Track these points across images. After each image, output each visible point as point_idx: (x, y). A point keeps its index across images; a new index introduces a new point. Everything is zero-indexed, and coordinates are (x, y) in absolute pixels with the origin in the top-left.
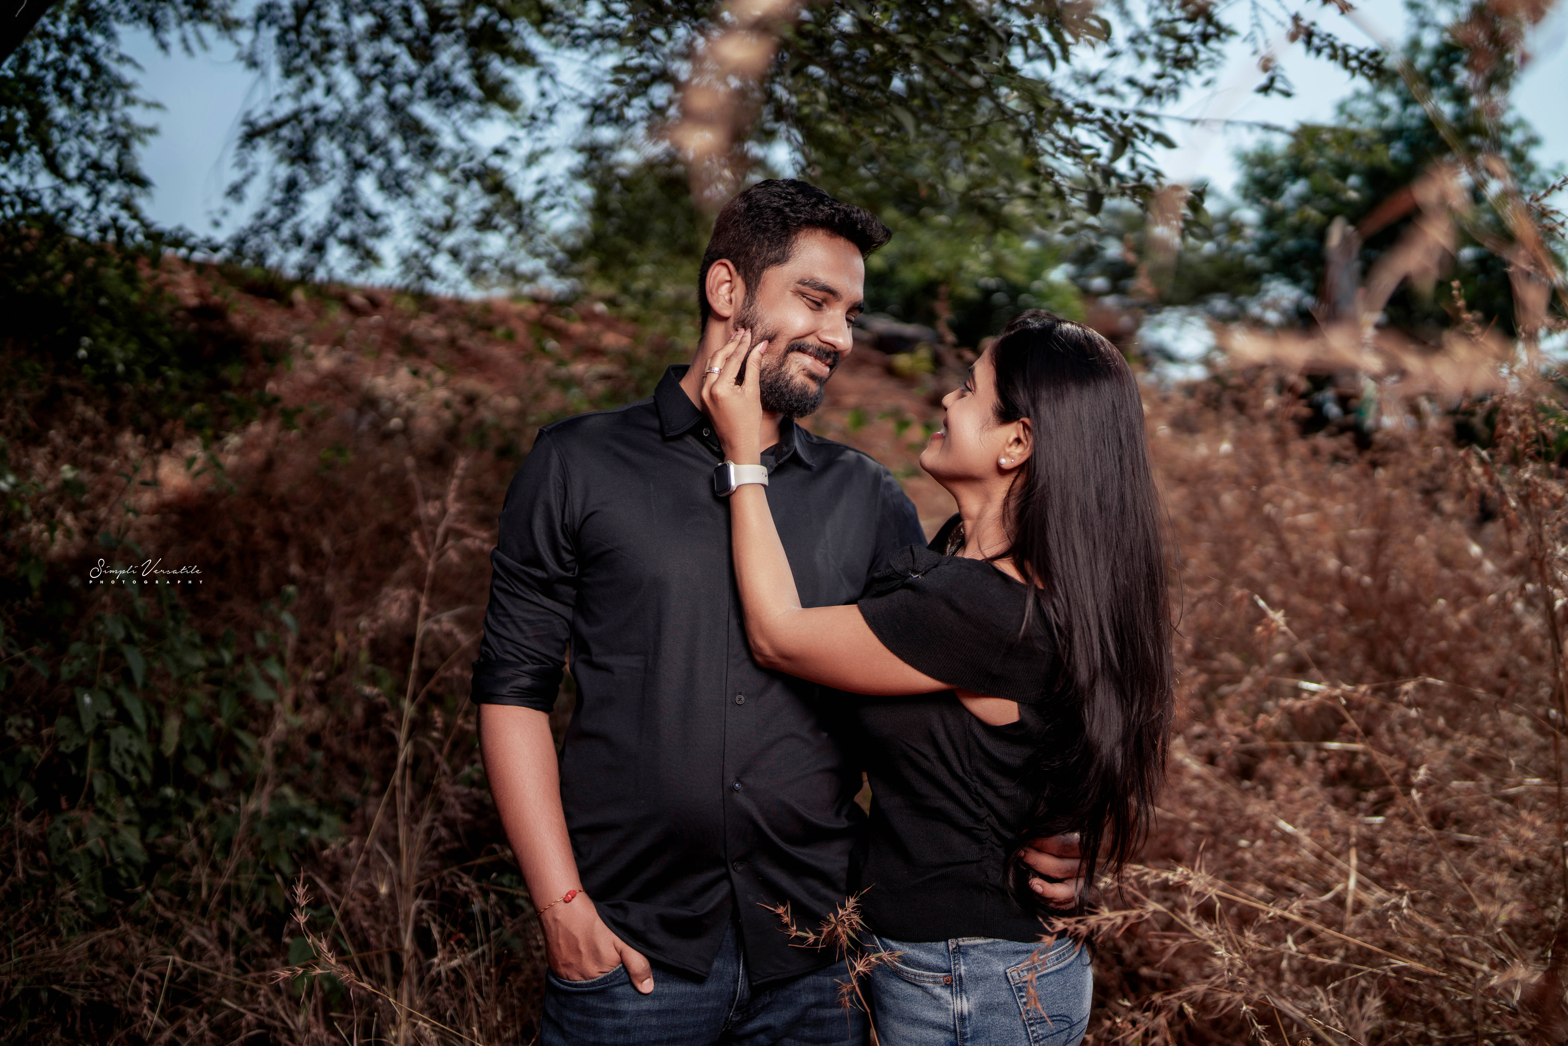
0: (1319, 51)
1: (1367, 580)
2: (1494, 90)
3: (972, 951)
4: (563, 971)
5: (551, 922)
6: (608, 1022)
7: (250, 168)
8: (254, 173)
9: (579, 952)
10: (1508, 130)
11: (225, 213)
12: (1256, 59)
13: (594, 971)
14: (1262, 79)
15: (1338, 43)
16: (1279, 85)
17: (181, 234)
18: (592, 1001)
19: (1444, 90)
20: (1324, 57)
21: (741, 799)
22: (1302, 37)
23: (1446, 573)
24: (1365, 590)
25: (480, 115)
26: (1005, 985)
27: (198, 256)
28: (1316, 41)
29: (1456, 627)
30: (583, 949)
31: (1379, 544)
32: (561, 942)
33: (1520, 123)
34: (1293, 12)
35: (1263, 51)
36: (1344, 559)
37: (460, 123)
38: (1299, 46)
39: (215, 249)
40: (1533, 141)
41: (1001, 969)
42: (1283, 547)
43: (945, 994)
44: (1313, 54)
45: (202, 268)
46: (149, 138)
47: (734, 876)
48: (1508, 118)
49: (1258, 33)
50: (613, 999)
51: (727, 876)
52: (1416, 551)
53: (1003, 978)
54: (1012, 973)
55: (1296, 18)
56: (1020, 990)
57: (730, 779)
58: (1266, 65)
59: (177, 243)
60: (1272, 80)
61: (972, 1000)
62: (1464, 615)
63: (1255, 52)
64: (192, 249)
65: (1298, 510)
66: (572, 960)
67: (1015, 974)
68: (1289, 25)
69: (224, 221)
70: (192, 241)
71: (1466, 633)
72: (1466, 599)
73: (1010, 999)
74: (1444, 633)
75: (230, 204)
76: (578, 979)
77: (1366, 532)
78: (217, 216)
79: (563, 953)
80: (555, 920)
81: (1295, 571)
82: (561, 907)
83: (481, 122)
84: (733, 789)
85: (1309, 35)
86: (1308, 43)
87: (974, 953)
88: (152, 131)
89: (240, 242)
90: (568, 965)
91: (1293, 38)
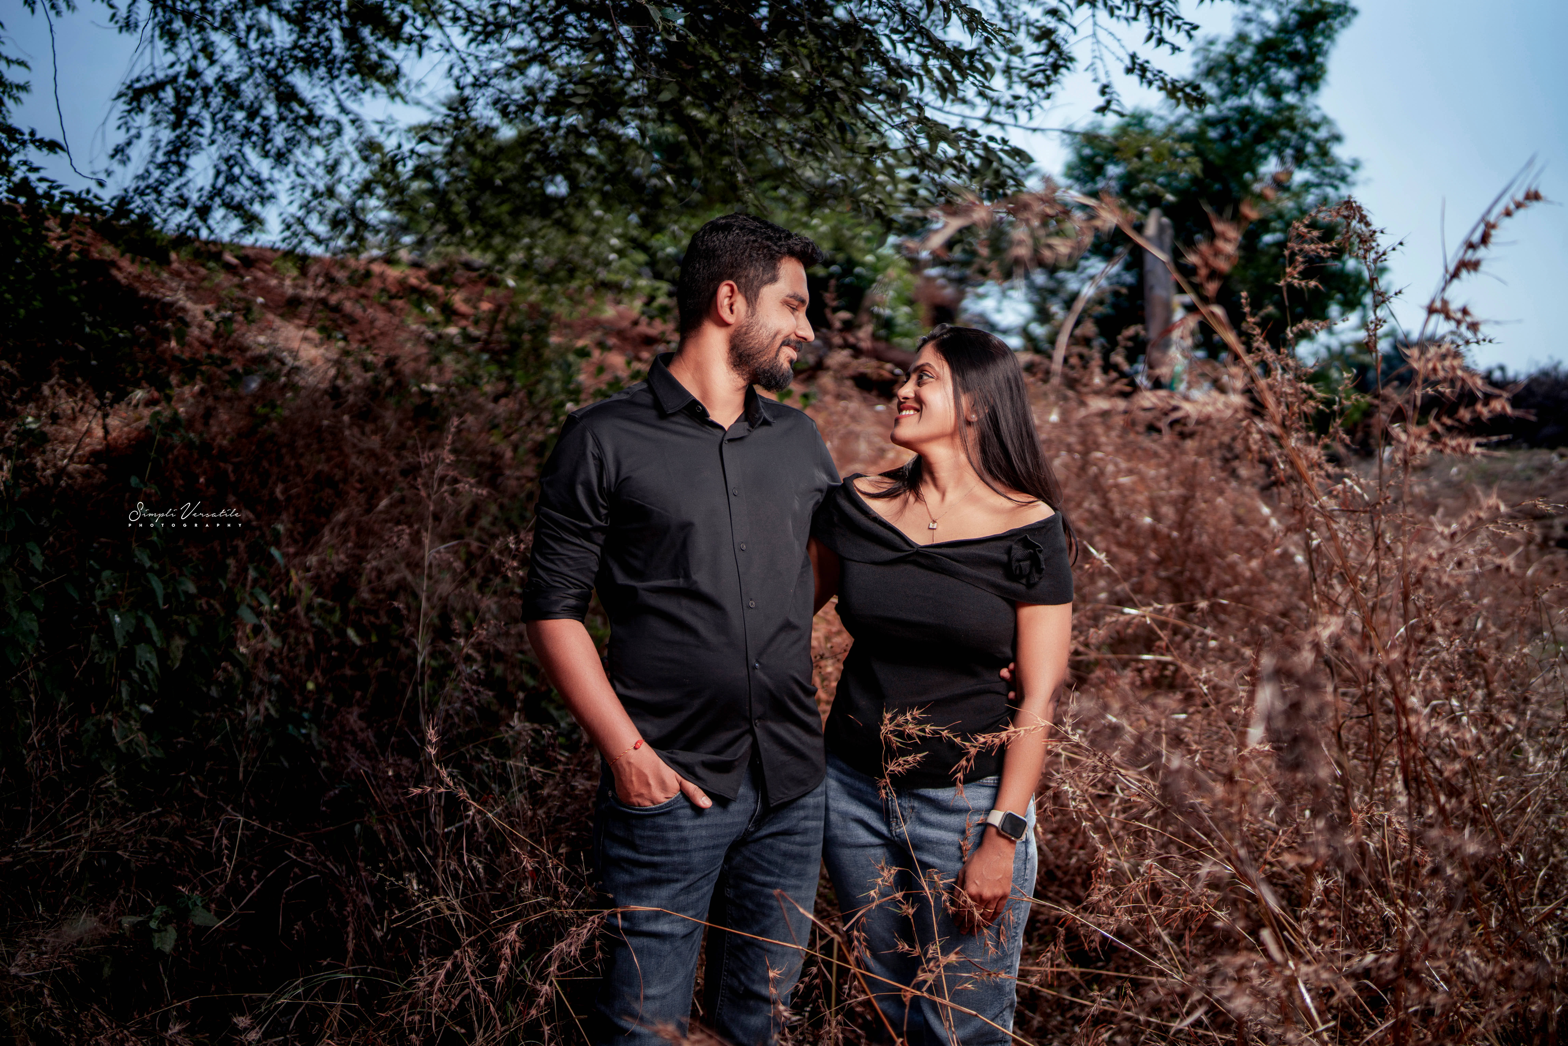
0: (1150, 83)
1: (1175, 534)
2: (1305, 89)
4: (635, 800)
5: (625, 765)
6: (672, 835)
7: (133, 132)
8: (138, 136)
9: (648, 785)
10: (1315, 127)
11: (109, 173)
12: (1097, 86)
13: (661, 797)
14: (1101, 101)
15: (1167, 78)
16: (1114, 106)
18: (661, 820)
20: (1154, 87)
21: (760, 674)
22: (1137, 72)
23: (1240, 528)
24: (1173, 542)
25: (363, 90)
28: (1149, 75)
29: (1248, 574)
30: (652, 782)
31: (1185, 503)
32: (634, 778)
33: (1325, 120)
34: (1131, 52)
35: (1104, 81)
36: (1156, 516)
37: (343, 95)
38: (1134, 78)
40: (1337, 138)
42: (1106, 504)
44: (1145, 85)
46: (22, 95)
47: (757, 730)
49: (1099, 64)
50: (677, 818)
51: (752, 732)
52: (1215, 509)
55: (1133, 57)
57: (752, 661)
58: (1104, 90)
60: (1109, 102)
62: (1254, 564)
63: (1095, 80)
65: (1118, 472)
66: (644, 791)
68: (1128, 62)
69: (109, 182)
71: (1254, 581)
72: (1256, 551)
74: (1237, 578)
75: (115, 166)
76: (648, 804)
77: (1177, 491)
78: (102, 176)
79: (636, 786)
80: (629, 763)
81: (1116, 524)
82: (632, 752)
84: (754, 668)
85: (1143, 70)
86: (1142, 76)
88: (24, 88)
89: (123, 202)
90: (641, 795)
91: (1129, 71)
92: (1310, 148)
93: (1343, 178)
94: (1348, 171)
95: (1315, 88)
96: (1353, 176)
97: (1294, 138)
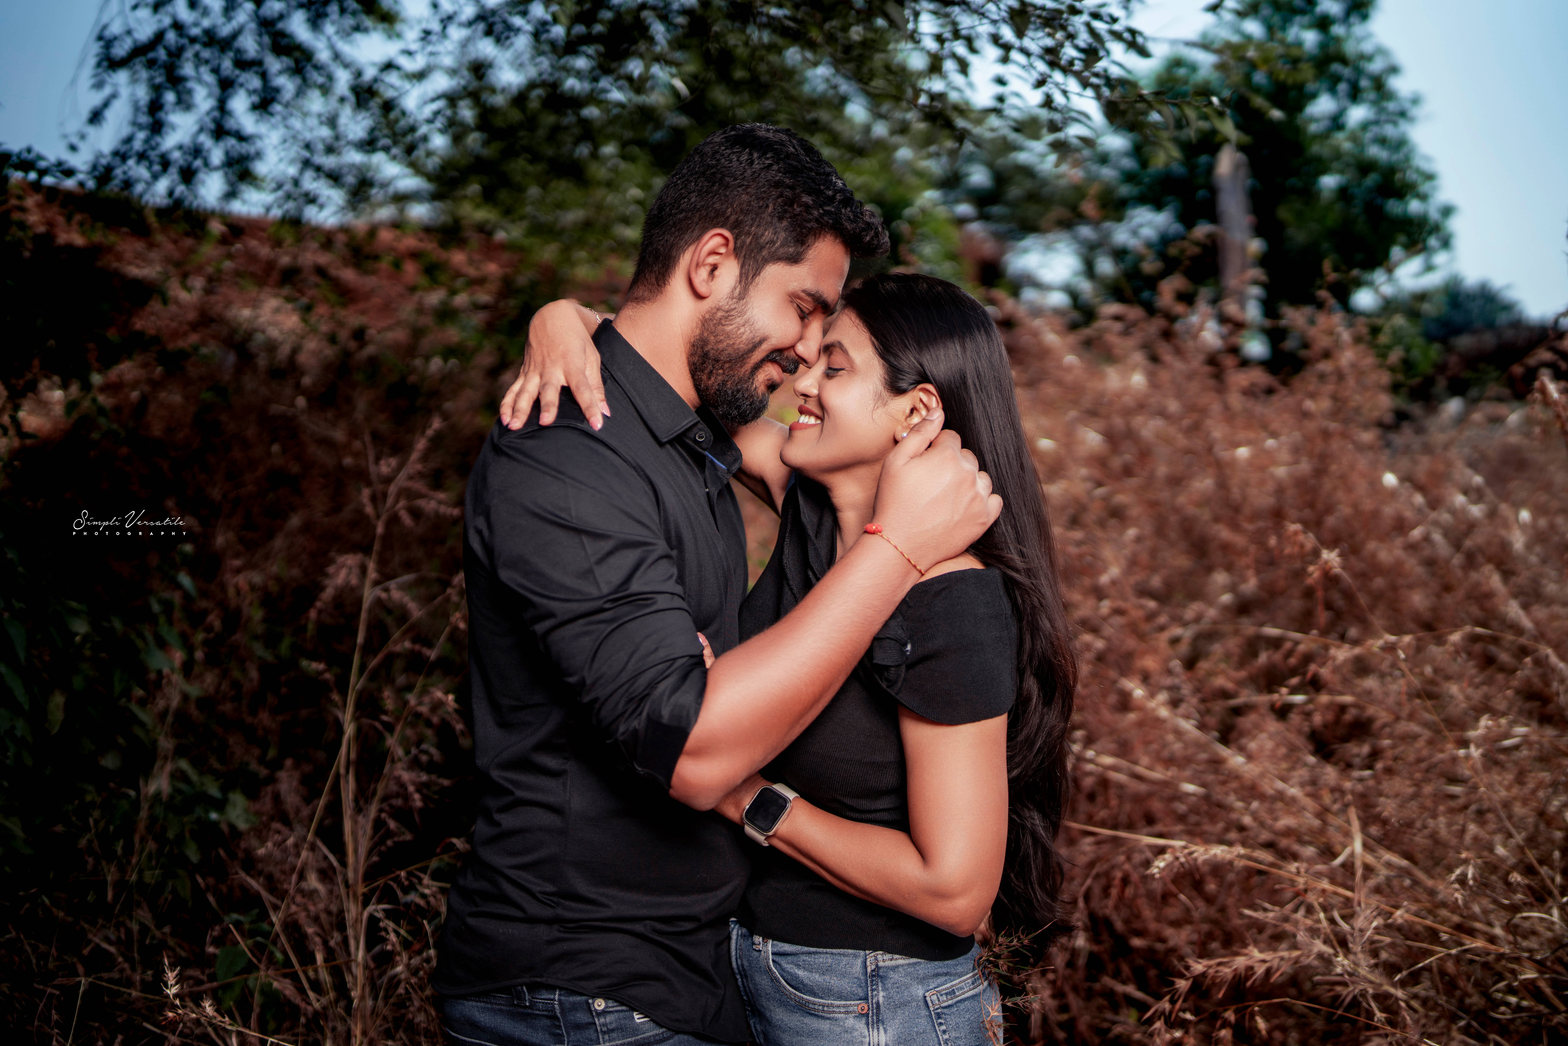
2: (1353, 19)
3: (891, 974)
7: (110, 91)
8: (114, 96)
10: (1369, 58)
11: (83, 136)
17: (31, 156)
19: (1306, 19)
25: (357, 28)
26: (924, 1012)
27: (48, 180)
33: (1381, 51)
37: (335, 38)
39: (69, 173)
40: (1394, 70)
41: (920, 993)
43: (861, 1025)
45: (53, 193)
48: (1367, 47)
53: (922, 1004)
54: (932, 997)
56: (939, 1016)
59: (26, 165)
61: (890, 1031)
64: (43, 173)
67: (934, 998)
69: (82, 145)
70: (43, 164)
73: (929, 1027)
75: (89, 129)
78: (75, 140)
83: (358, 37)
87: (894, 976)
89: (103, 174)
92: (1364, 83)
93: (1403, 114)
94: (1407, 105)
95: (1365, 17)
96: (1414, 111)
97: (1346, 72)
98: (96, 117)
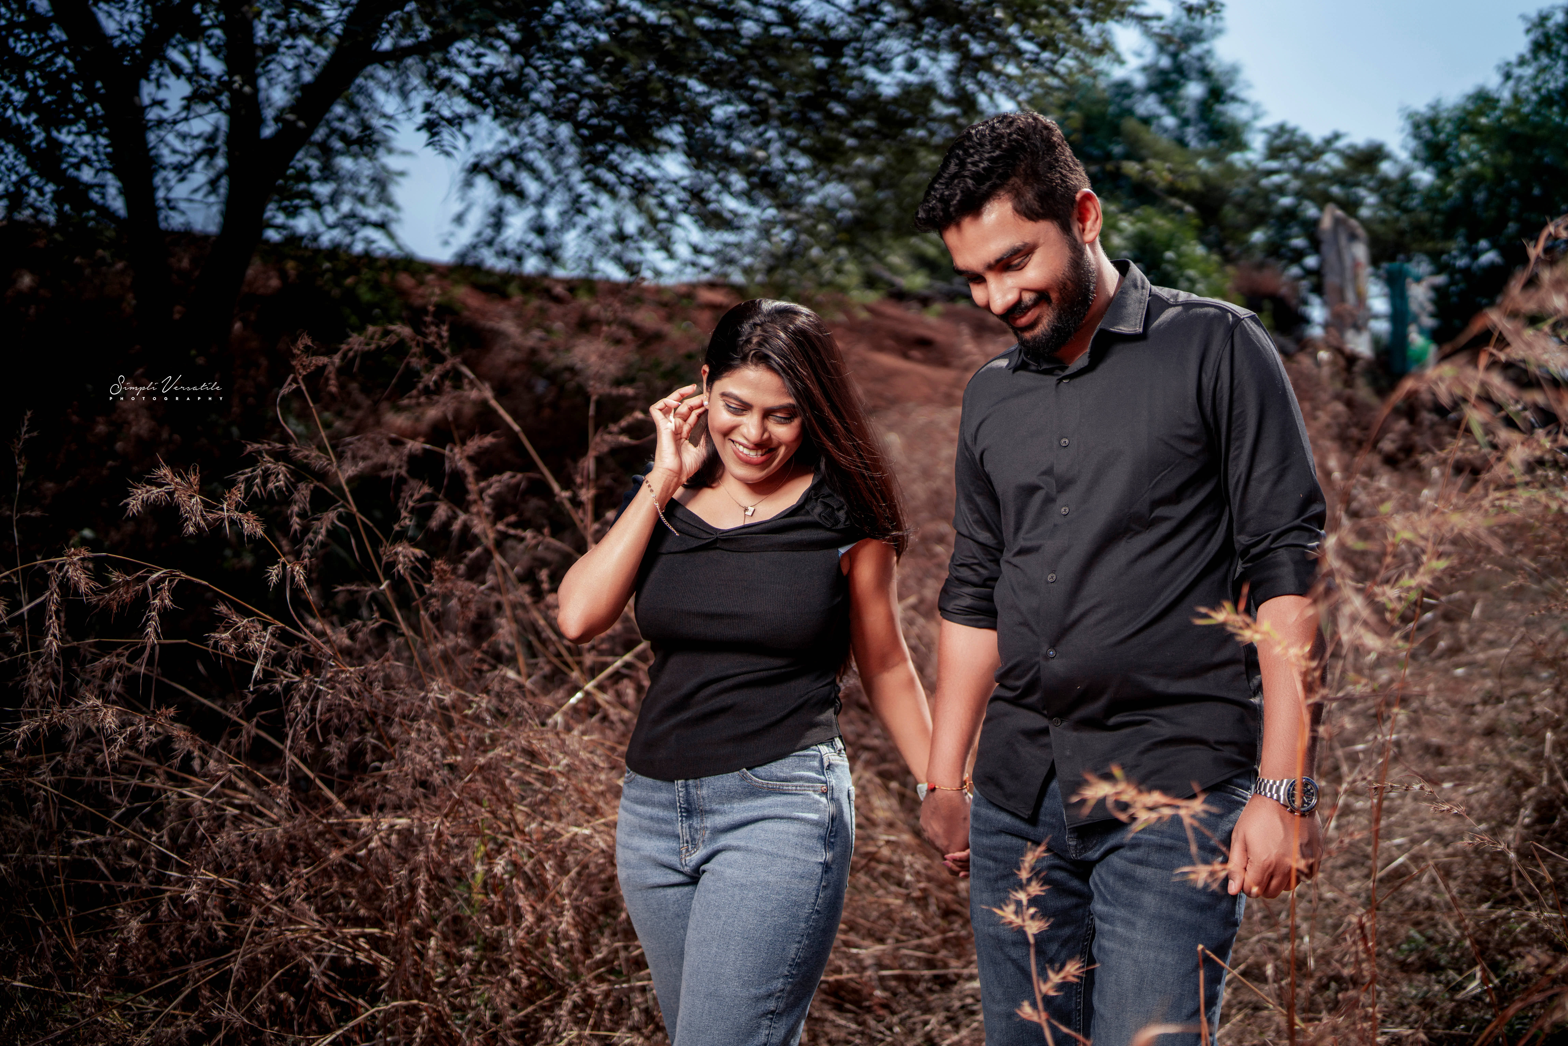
7: (469, 201)
8: (472, 205)
11: (452, 234)
75: (455, 228)
78: (445, 239)
98: (459, 219)
